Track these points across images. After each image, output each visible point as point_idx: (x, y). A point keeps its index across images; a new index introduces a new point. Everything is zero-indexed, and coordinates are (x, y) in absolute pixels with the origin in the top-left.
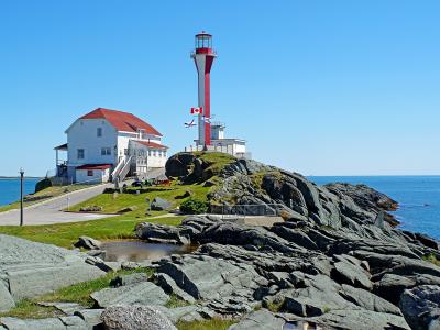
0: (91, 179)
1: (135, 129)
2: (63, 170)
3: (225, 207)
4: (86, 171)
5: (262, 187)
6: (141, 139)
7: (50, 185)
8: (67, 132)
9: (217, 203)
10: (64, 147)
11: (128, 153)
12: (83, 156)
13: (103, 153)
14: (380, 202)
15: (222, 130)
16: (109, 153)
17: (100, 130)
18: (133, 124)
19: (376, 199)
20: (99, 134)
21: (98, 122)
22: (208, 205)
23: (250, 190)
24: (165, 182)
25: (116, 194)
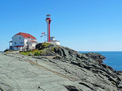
0: (17, 49)
1: (29, 38)
2: (11, 47)
3: (44, 54)
4: (16, 48)
5: (54, 50)
6: (31, 40)
7: (7, 51)
8: (12, 38)
9: (42, 54)
10: (11, 42)
11: (27, 43)
12: (16, 44)
13: (21, 43)
14: (101, 57)
15: (54, 38)
16: (22, 43)
17: (20, 38)
18: (29, 36)
19: (100, 57)
20: (20, 39)
21: (20, 36)
22: (40, 54)
23: (51, 51)
24: (35, 50)
25: (22, 52)
